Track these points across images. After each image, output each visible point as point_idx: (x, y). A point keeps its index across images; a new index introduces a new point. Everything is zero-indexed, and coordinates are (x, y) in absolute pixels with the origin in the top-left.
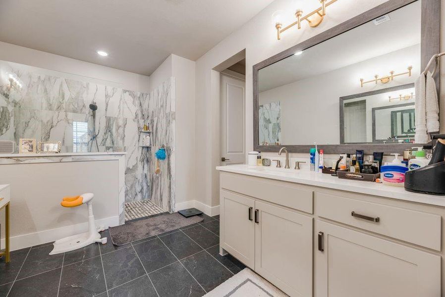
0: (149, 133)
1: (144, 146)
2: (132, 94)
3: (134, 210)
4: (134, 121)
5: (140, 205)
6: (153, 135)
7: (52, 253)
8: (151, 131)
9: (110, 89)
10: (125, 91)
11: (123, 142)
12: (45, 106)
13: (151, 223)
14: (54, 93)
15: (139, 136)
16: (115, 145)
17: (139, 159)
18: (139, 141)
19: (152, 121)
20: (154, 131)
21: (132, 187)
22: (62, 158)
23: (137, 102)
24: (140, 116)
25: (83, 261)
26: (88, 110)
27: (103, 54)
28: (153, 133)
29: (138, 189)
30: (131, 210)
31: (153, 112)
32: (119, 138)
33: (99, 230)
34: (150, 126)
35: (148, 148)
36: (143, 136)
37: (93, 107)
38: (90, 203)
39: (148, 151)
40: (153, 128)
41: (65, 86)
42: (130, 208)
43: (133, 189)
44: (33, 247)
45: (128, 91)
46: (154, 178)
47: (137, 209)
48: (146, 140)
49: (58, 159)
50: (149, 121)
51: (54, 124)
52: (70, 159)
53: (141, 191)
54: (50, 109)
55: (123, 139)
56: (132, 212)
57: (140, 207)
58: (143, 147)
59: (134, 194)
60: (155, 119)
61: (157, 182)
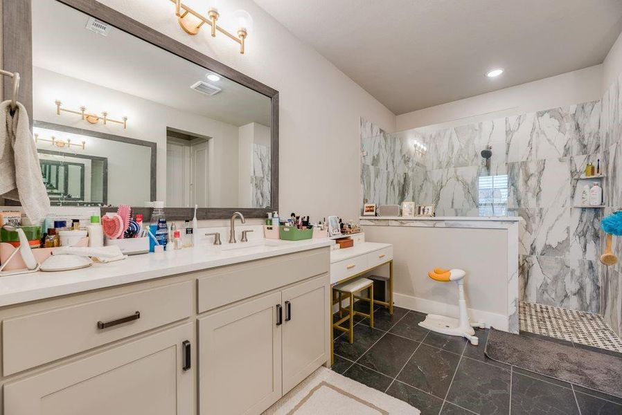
0: (600, 179)
1: (586, 205)
2: (558, 115)
3: (554, 322)
4: (560, 160)
5: (571, 318)
6: (607, 185)
7: (421, 324)
8: (604, 174)
9: (513, 120)
10: (541, 114)
11: (538, 199)
12: (435, 165)
13: (573, 358)
14: (444, 148)
15: (574, 187)
16: (523, 207)
17: (572, 231)
18: (572, 197)
19: (606, 153)
20: (610, 175)
21: (556, 279)
22: (435, 222)
23: (569, 125)
24: (576, 147)
25: (441, 349)
26: (481, 159)
27: (495, 73)
28: (607, 178)
29: (572, 287)
30: (547, 320)
31: (607, 135)
32: (530, 195)
33: (476, 325)
34: (602, 165)
35: (597, 211)
36: (583, 187)
37: (487, 154)
38: (461, 282)
39: (597, 216)
40: (607, 168)
41: (454, 136)
42: (546, 316)
43: (560, 283)
44: (412, 311)
45: (548, 111)
46: (610, 273)
47: (560, 322)
48: (591, 195)
49: (431, 224)
50: (600, 156)
51: (444, 184)
52: (443, 224)
53: (580, 293)
54: (441, 168)
55: (537, 195)
56: (548, 323)
57: (569, 321)
58: (584, 209)
59: (561, 293)
60: (612, 150)
61: (615, 281)
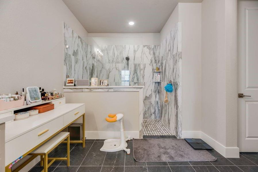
0: (160, 72)
1: (156, 81)
2: (149, 47)
3: (150, 126)
4: (150, 65)
5: (154, 123)
6: (162, 74)
8: (161, 71)
9: (136, 46)
10: (144, 46)
11: (144, 79)
12: (107, 61)
14: (111, 54)
15: (153, 75)
16: (139, 82)
17: (153, 91)
18: (153, 78)
19: (162, 64)
21: (149, 108)
22: (108, 89)
23: (152, 52)
24: (154, 61)
26: (125, 61)
27: (131, 23)
28: (162, 72)
29: (153, 111)
30: (148, 126)
31: (162, 57)
32: (141, 77)
34: (161, 67)
35: (159, 83)
36: (156, 75)
37: (128, 59)
39: (159, 85)
40: (162, 69)
41: (115, 49)
42: (147, 124)
43: (149, 110)
44: (97, 140)
45: (146, 46)
46: (163, 105)
47: (151, 125)
48: (158, 77)
50: (159, 64)
51: (111, 70)
52: (112, 90)
53: (154, 113)
54: (109, 63)
55: (143, 77)
56: (149, 128)
58: (156, 83)
59: (150, 114)
60: (164, 62)
61: (165, 108)
